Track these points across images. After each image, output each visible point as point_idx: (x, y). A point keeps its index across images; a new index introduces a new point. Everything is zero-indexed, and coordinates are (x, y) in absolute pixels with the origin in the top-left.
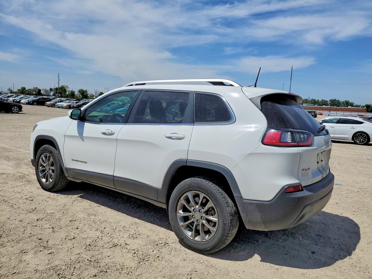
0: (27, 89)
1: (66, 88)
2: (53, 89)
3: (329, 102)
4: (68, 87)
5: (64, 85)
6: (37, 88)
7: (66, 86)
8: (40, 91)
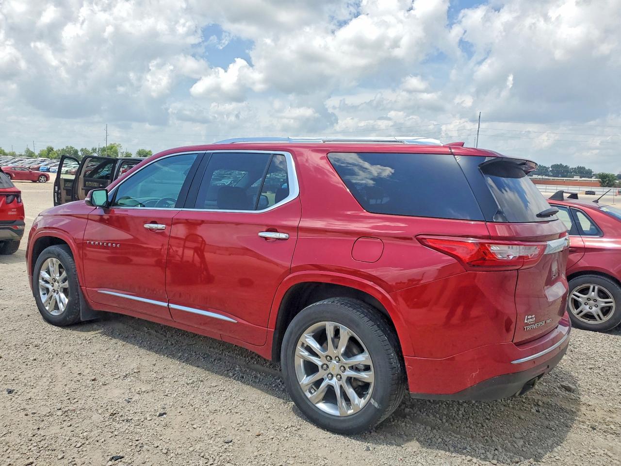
0: (55, 150)
1: (118, 148)
2: (97, 150)
3: (551, 169)
4: (121, 147)
5: (115, 144)
6: (72, 148)
7: (117, 143)
8: (76, 152)
